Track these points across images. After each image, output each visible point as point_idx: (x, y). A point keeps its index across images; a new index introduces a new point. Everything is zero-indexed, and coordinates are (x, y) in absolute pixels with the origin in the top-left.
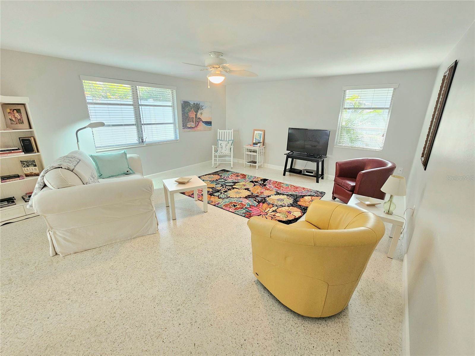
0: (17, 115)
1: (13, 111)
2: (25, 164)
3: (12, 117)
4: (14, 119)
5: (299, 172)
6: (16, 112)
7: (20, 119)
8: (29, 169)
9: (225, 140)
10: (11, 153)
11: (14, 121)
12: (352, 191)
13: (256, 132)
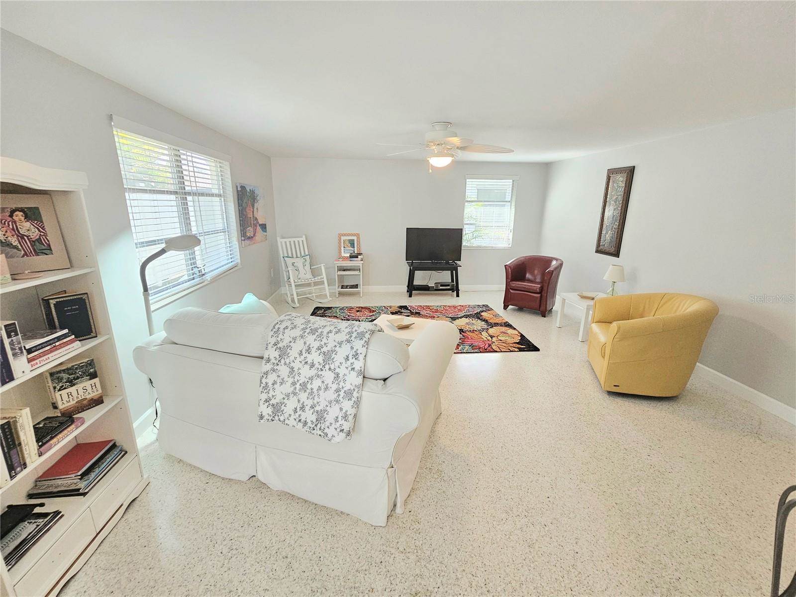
0: (26, 227)
1: (11, 216)
2: (62, 379)
3: (9, 234)
4: (14, 241)
5: (425, 289)
6: (23, 218)
7: (39, 240)
8: (75, 394)
9: (299, 256)
10: (56, 348)
11: (15, 247)
12: (540, 293)
13: (343, 238)
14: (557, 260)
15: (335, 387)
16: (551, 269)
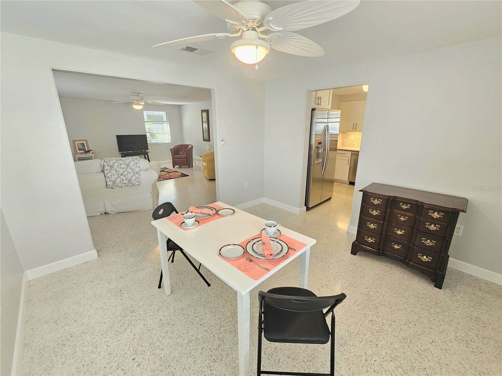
12: (187, 158)
13: (76, 143)
14: (190, 145)
15: (132, 172)
16: (189, 148)
